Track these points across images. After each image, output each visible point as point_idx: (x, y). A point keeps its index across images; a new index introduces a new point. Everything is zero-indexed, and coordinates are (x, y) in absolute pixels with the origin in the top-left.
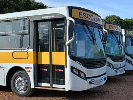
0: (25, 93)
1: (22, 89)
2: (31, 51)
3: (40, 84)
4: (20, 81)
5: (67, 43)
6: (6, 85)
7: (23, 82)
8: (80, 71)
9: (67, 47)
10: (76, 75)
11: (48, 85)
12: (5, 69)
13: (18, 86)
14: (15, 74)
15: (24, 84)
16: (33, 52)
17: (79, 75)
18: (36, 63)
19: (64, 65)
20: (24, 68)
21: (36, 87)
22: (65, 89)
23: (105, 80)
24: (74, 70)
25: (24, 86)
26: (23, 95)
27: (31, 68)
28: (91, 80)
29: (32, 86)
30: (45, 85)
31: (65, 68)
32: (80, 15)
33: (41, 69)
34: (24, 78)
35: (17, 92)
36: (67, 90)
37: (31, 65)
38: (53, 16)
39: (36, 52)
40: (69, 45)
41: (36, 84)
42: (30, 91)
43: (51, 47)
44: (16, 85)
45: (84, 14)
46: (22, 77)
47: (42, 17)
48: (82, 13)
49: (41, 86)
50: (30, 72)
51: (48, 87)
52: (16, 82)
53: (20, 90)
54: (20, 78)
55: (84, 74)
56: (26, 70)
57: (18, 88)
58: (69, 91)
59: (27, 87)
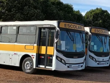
0: (30, 72)
1: (29, 68)
2: (36, 45)
3: (39, 66)
4: (28, 64)
5: (55, 42)
6: (19, 66)
7: (29, 64)
8: (61, 59)
9: (55, 44)
10: (59, 61)
11: (43, 67)
12: (20, 55)
13: (26, 67)
14: (25, 59)
15: (30, 66)
16: (37, 46)
17: (61, 61)
18: (38, 53)
19: (53, 55)
20: (31, 55)
21: (36, 68)
22: (52, 69)
23: (81, 67)
24: (58, 58)
25: (29, 67)
26: (28, 73)
27: (35, 56)
28: (69, 65)
29: (34, 67)
30: (42, 67)
31: (53, 57)
32: (65, 26)
33: (40, 57)
34: (30, 62)
35: (25, 71)
36: (53, 70)
37: (35, 54)
38: (49, 26)
39: (38, 46)
40: (56, 43)
41: (37, 66)
42: (33, 70)
43: (47, 44)
44: (25, 66)
45: (69, 25)
46: (29, 61)
47: (44, 26)
48: (66, 24)
49: (39, 67)
50: (34, 58)
51: (43, 68)
52: (26, 64)
53: (27, 70)
54: (28, 62)
55: (64, 61)
56: (32, 57)
57: (26, 68)
58: (54, 70)
59: (31, 68)
